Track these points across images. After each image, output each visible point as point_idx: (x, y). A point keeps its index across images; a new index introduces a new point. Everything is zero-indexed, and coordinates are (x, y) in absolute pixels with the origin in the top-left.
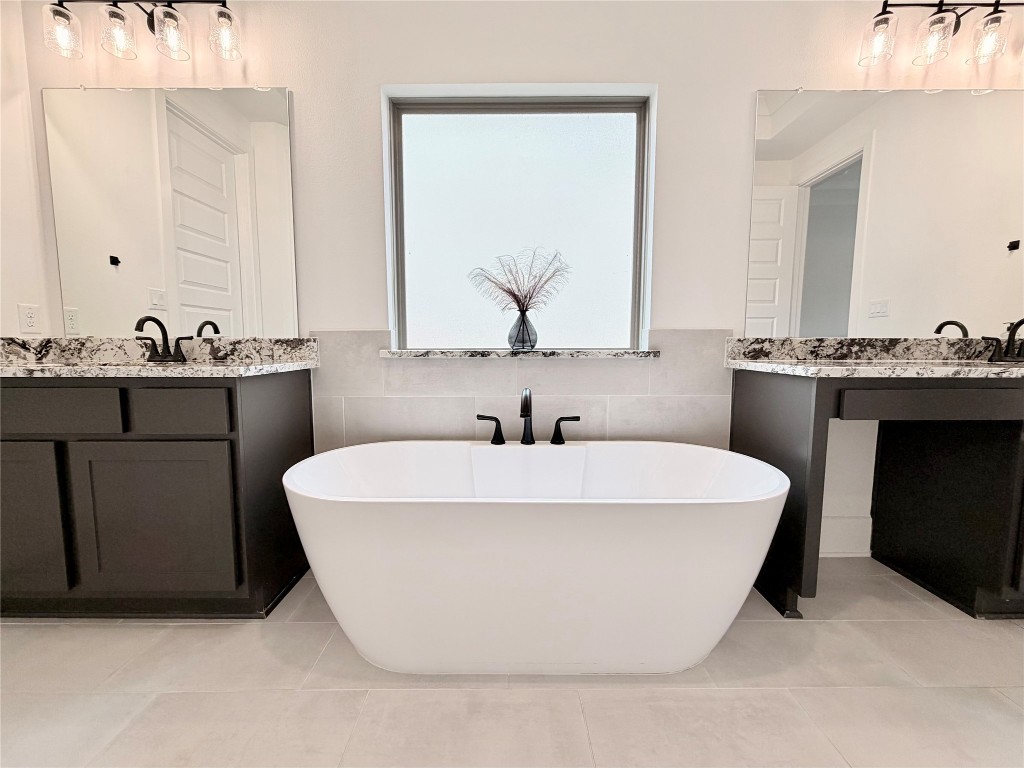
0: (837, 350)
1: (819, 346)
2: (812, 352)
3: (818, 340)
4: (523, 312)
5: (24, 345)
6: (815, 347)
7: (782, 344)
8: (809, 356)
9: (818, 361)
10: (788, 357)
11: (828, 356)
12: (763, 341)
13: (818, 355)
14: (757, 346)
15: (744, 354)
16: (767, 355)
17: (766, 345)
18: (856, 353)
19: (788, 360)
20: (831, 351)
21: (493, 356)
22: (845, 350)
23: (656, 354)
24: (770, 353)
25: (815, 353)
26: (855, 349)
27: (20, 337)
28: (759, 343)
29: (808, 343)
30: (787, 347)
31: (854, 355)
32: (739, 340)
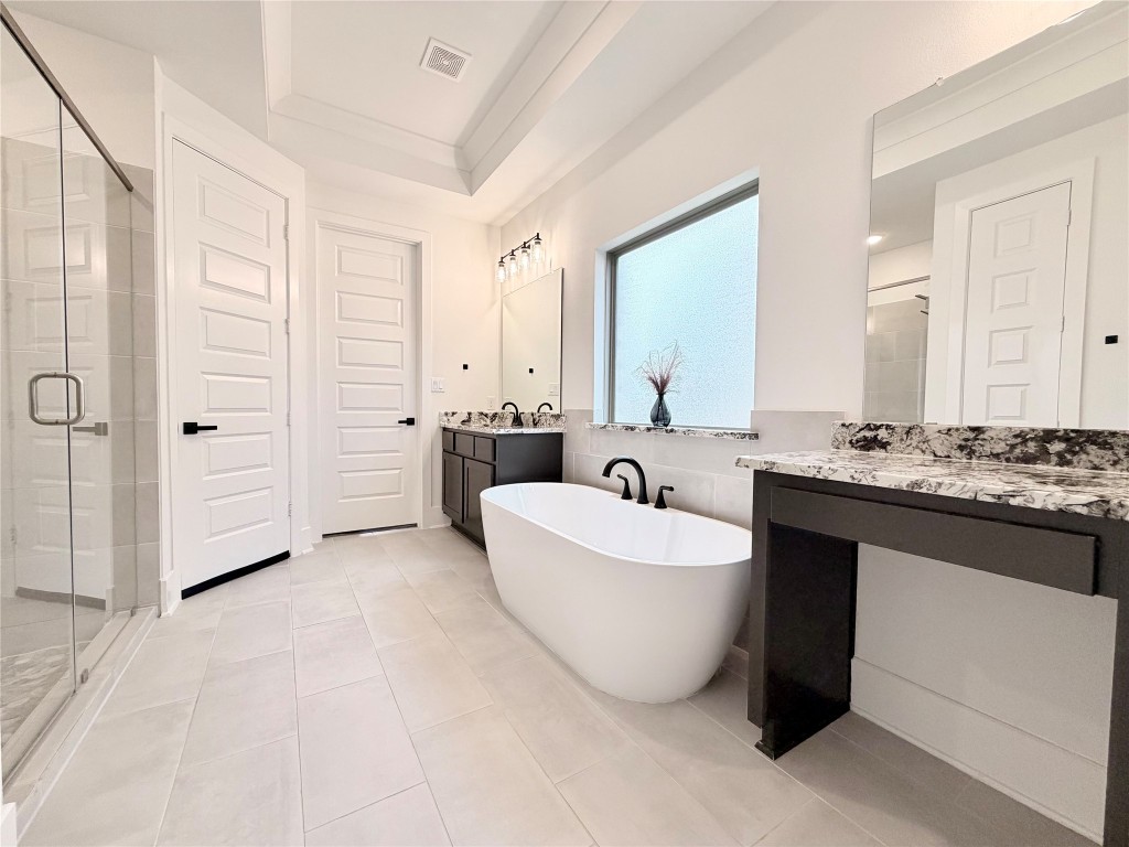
0: (1013, 447)
1: (976, 439)
2: (961, 448)
3: (973, 429)
4: (661, 395)
5: (486, 416)
6: (966, 440)
7: (908, 433)
8: (958, 453)
9: (974, 461)
10: (918, 451)
11: (997, 456)
12: (878, 428)
13: (974, 452)
14: (869, 434)
15: (851, 442)
16: (884, 446)
17: (883, 434)
18: (1060, 455)
19: (918, 457)
20: (1000, 448)
21: (637, 430)
22: (1032, 447)
23: (756, 436)
24: (888, 443)
25: (967, 449)
26: (1057, 447)
27: (485, 411)
28: (871, 430)
29: (955, 434)
30: (915, 439)
31: (1054, 459)
32: (843, 425)
